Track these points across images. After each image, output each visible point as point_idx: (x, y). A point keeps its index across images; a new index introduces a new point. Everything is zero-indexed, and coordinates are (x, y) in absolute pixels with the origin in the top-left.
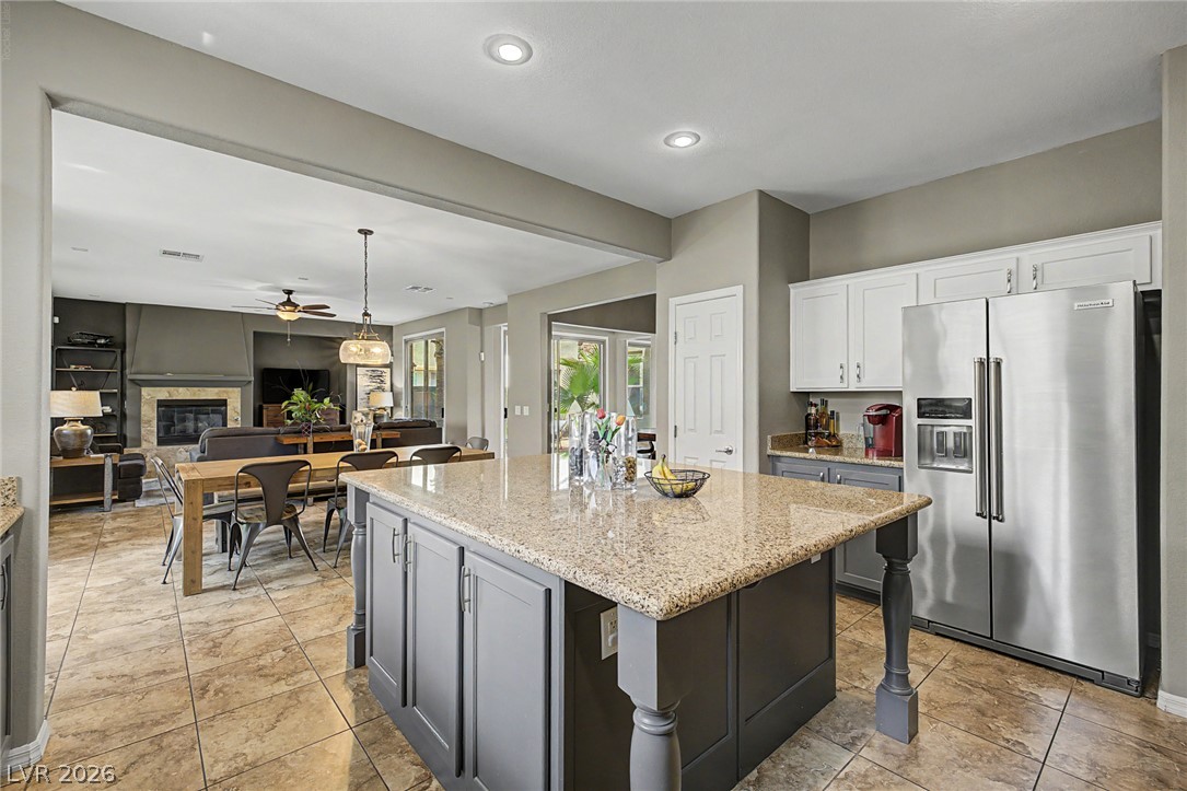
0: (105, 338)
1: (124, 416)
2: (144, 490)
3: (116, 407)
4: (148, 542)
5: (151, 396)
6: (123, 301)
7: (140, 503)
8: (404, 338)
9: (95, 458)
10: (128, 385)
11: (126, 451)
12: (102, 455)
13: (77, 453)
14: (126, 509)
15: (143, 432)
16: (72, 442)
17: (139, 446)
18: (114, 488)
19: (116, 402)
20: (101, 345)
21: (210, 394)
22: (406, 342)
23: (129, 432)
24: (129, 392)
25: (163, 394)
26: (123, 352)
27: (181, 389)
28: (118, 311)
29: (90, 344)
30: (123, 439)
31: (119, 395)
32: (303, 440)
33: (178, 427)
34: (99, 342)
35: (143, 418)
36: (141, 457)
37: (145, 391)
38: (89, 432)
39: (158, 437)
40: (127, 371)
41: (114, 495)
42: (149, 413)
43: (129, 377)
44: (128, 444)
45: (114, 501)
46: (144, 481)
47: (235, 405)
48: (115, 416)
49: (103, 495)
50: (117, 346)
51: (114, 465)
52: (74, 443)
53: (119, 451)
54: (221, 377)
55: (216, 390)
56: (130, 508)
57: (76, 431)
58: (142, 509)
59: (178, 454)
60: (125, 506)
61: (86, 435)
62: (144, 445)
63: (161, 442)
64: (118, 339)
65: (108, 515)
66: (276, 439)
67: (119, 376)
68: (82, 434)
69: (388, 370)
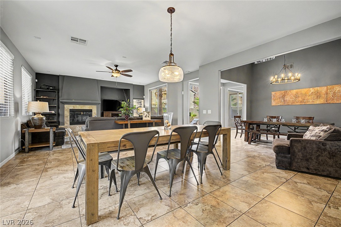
0: (53, 87)
1: (59, 115)
2: (65, 141)
3: (56, 111)
4: (65, 169)
5: (68, 107)
6: (58, 74)
7: (64, 147)
8: (149, 89)
9: (47, 129)
10: (60, 103)
11: (60, 127)
12: (50, 128)
13: (40, 127)
14: (58, 149)
15: (65, 120)
16: (38, 122)
17: (64, 125)
18: (54, 141)
19: (56, 110)
20: (51, 89)
21: (87, 107)
22: (150, 90)
23: (61, 120)
24: (60, 106)
25: (72, 107)
26: (58, 93)
27: (77, 106)
28: (56, 78)
29: (48, 89)
30: (59, 123)
31: (57, 107)
32: (126, 122)
33: (76, 119)
34: (50, 88)
35: (65, 115)
36: (64, 129)
37: (66, 106)
38: (44, 118)
39: (70, 122)
40: (60, 99)
41: (54, 143)
42: (67, 114)
43: (60, 101)
44: (60, 124)
45: (54, 146)
46: (65, 137)
47: (95, 111)
48: (56, 114)
49: (49, 144)
50: (56, 90)
51: (54, 132)
52: (38, 123)
53: (57, 127)
54: (90, 102)
55: (89, 106)
56: (60, 149)
57: (39, 118)
58: (64, 150)
59: (77, 128)
60: (58, 148)
61: (43, 120)
62: (66, 125)
63: (71, 124)
64: (57, 88)
65: (51, 152)
66: (115, 122)
67: (57, 100)
68: (42, 119)
69: (143, 100)
